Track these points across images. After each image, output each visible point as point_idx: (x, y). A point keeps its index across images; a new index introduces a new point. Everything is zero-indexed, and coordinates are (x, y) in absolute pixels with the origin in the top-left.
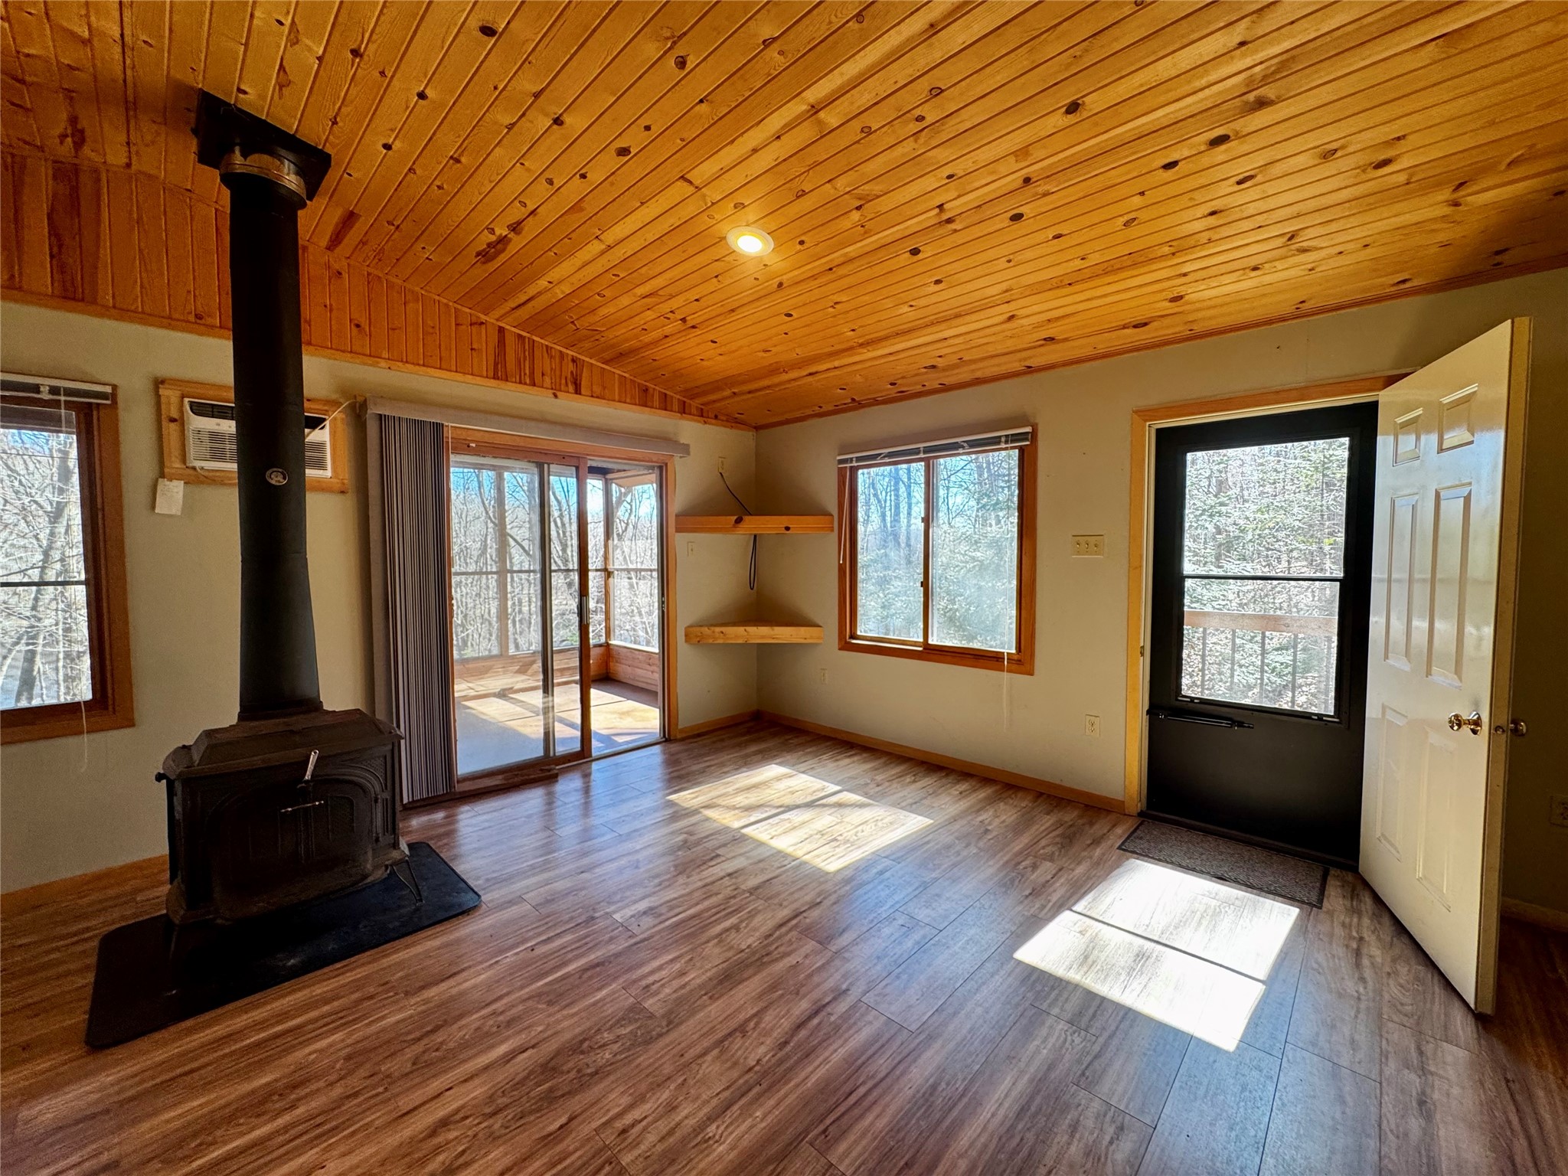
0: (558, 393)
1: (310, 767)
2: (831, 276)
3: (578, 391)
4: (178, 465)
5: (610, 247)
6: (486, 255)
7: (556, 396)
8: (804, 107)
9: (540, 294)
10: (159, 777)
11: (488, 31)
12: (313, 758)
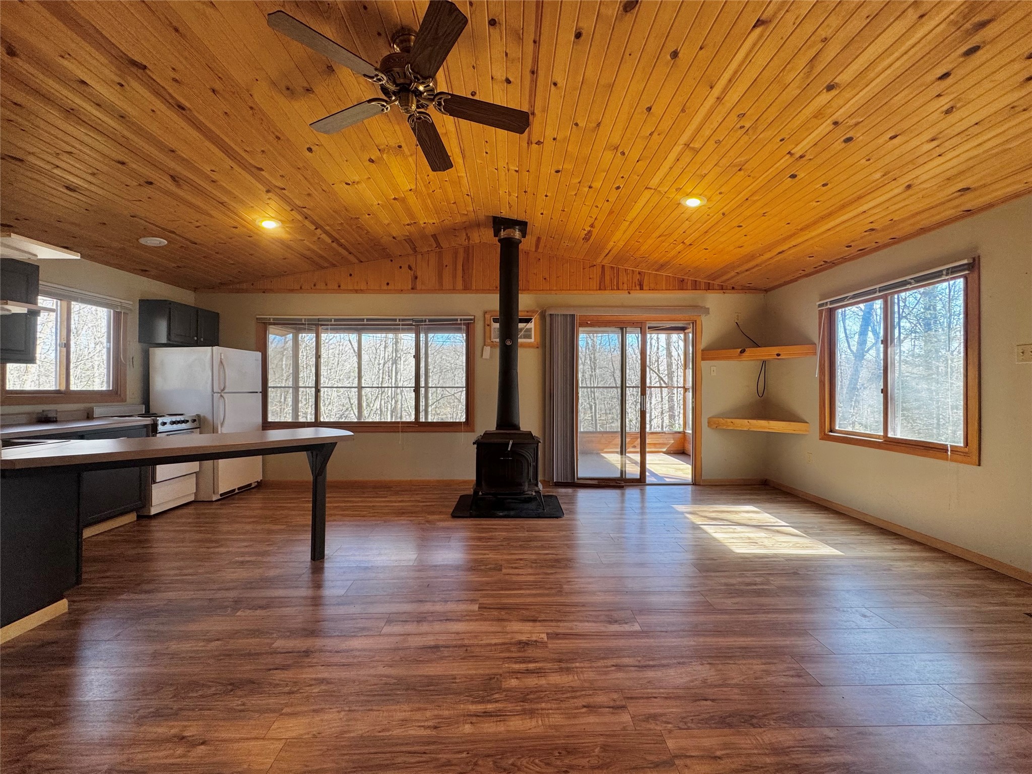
0: (631, 292)
1: (510, 446)
2: (749, 202)
3: (641, 289)
4: (489, 341)
5: (631, 222)
6: (587, 238)
7: (629, 293)
8: (682, 146)
9: (612, 248)
10: (474, 443)
11: (557, 172)
12: (511, 443)
